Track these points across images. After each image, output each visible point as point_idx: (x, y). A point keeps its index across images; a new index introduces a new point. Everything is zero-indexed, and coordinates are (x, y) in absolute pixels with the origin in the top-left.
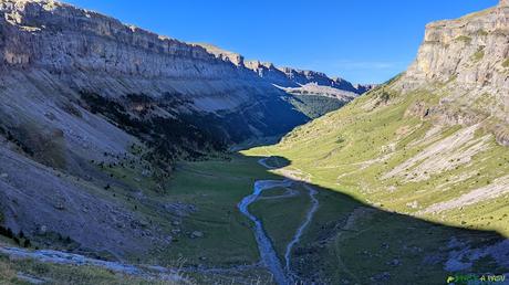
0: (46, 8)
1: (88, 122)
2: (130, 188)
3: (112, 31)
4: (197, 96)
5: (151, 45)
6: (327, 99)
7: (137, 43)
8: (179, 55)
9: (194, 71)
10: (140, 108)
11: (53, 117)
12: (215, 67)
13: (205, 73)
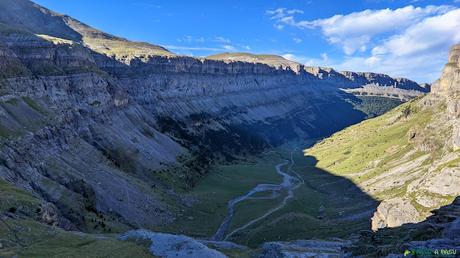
0: (143, 60)
1: (157, 141)
2: (167, 187)
3: (186, 67)
4: (251, 107)
5: (217, 70)
6: (386, 100)
7: (206, 71)
8: (241, 73)
9: (253, 85)
10: (198, 124)
11: (135, 140)
12: (275, 78)
13: (264, 84)
